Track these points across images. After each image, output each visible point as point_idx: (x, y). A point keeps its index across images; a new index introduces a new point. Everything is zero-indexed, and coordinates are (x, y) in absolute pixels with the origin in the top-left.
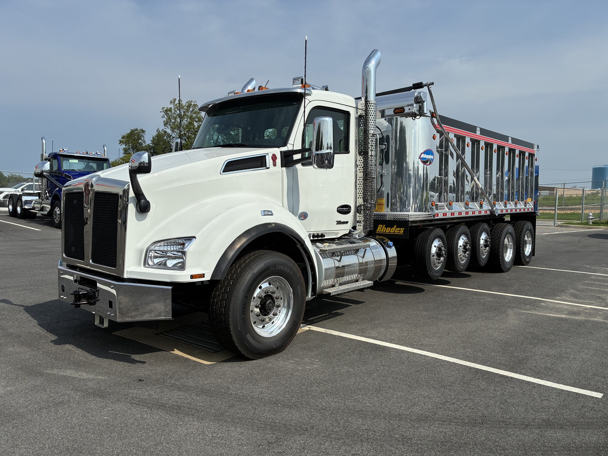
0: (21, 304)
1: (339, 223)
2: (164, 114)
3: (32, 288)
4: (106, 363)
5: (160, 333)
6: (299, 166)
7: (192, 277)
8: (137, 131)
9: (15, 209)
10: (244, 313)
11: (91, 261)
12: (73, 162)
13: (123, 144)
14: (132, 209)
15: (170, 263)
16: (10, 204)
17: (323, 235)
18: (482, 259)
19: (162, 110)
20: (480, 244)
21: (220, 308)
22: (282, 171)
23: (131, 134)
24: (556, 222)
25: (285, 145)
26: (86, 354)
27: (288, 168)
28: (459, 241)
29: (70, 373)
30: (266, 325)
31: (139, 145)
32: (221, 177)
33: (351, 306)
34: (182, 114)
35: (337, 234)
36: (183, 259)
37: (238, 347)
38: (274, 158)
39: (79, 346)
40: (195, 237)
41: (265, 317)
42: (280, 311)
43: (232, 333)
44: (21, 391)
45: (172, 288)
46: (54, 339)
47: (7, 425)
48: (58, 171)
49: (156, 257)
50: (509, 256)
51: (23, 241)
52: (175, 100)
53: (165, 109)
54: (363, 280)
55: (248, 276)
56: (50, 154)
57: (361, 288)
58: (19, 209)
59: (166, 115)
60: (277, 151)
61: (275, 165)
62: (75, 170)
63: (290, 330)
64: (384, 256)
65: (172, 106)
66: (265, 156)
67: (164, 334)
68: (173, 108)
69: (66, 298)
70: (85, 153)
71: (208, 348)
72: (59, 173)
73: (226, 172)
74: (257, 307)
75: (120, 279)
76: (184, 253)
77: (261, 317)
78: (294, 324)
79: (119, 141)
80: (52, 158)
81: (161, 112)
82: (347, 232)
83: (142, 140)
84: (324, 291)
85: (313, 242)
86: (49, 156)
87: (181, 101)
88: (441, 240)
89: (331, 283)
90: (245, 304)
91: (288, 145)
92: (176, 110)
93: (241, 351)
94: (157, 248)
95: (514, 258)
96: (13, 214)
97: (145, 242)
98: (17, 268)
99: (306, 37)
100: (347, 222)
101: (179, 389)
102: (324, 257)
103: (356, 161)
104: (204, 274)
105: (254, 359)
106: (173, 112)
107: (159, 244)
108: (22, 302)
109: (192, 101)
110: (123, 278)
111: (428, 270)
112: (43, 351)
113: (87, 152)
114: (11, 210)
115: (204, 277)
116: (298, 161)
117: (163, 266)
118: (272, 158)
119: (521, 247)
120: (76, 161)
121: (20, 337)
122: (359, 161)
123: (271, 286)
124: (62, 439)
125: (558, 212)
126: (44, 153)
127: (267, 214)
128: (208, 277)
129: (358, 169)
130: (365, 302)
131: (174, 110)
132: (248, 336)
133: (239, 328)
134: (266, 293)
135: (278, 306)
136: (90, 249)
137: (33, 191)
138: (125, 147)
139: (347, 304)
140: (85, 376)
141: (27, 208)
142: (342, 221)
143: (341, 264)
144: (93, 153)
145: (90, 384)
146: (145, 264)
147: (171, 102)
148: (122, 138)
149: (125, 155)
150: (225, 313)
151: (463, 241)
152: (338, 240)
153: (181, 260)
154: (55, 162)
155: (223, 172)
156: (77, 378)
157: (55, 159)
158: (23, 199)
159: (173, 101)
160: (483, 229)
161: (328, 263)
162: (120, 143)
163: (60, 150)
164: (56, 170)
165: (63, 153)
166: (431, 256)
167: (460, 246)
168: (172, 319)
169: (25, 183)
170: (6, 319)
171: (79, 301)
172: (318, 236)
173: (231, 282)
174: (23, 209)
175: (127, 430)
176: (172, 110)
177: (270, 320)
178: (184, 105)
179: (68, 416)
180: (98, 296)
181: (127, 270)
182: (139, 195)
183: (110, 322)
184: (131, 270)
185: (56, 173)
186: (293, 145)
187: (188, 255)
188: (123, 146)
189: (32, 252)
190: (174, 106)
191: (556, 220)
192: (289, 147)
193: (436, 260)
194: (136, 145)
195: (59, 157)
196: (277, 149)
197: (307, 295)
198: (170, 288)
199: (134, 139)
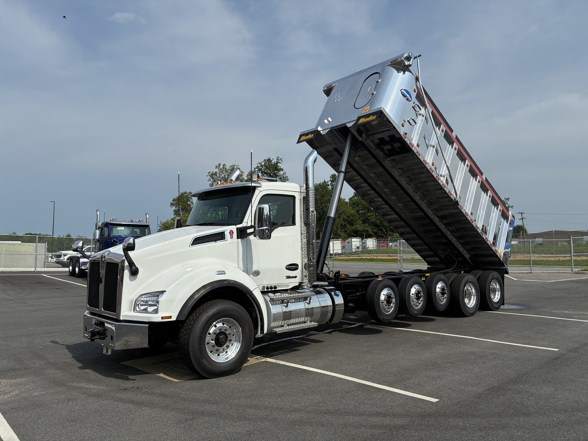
0: (63, 343)
1: (288, 277)
2: (210, 178)
3: (73, 332)
4: (108, 380)
5: (155, 363)
6: (252, 237)
7: (162, 318)
8: (186, 194)
9: (74, 269)
10: (201, 343)
11: (102, 309)
12: (120, 229)
13: (173, 206)
14: (127, 273)
15: (150, 309)
16: (71, 265)
17: (275, 287)
18: (440, 305)
19: (208, 174)
20: (435, 292)
21: (184, 340)
22: (238, 242)
23: (181, 197)
24: (573, 269)
25: (241, 222)
26: (98, 374)
27: (244, 239)
28: (412, 289)
29: (83, 385)
30: (220, 354)
31: (188, 206)
32: (189, 249)
33: (311, 344)
34: (226, 177)
35: (288, 286)
36: (157, 306)
37: (197, 368)
38: (231, 233)
39: (95, 370)
40: (165, 291)
41: (219, 348)
42: (232, 344)
43: (191, 358)
44: (50, 394)
45: (148, 326)
46: (79, 366)
47: (37, 409)
48: (108, 238)
49: (142, 305)
50: (471, 302)
51: (75, 296)
52: (220, 165)
53: (211, 173)
54: (311, 321)
55: (204, 318)
56: (103, 223)
57: (306, 328)
58: (77, 269)
59: (212, 179)
60: (234, 228)
61: (232, 237)
62: (121, 236)
63: (240, 358)
64: (330, 303)
65: (217, 170)
66: (224, 232)
67: (158, 364)
68: (218, 172)
69: (88, 335)
70: (130, 221)
71: (184, 372)
72: (109, 239)
73: (193, 245)
74: (212, 340)
75: (119, 321)
76: (158, 302)
77: (216, 347)
78: (243, 354)
79: (170, 204)
80: (103, 226)
81: (207, 176)
82: (297, 284)
83: (190, 202)
84: (273, 330)
85: (263, 293)
86: (101, 225)
87: (226, 166)
88: (390, 289)
89: (280, 324)
90: (201, 337)
91: (243, 223)
92: (221, 173)
93: (199, 371)
94: (142, 299)
95: (477, 304)
96: (72, 274)
97: (135, 296)
98: (66, 318)
99: (252, 150)
100: (296, 277)
101: (148, 394)
102: (273, 304)
103: (301, 231)
104: (171, 316)
105: (209, 378)
106: (218, 175)
107: (143, 297)
108: (63, 342)
109: (235, 165)
110: (120, 320)
111: (378, 315)
112: (70, 373)
113: (132, 220)
114: (71, 271)
115: (171, 318)
116: (251, 234)
117: (145, 311)
118: (230, 233)
119: (487, 294)
120: (123, 228)
121: (56, 364)
122: (303, 230)
123: (225, 325)
124: (66, 416)
125: (574, 258)
126: (98, 223)
127: (221, 273)
128: (174, 319)
129: (303, 236)
130: (324, 341)
131: (219, 174)
132: (204, 361)
133: (197, 354)
134: (220, 330)
135: (230, 341)
136: (102, 301)
137: (90, 253)
138: (175, 208)
139: (307, 342)
140: (92, 386)
141: (84, 268)
142: (291, 276)
143: (288, 309)
144: (137, 221)
145: (93, 391)
146: (134, 310)
147: (216, 167)
148: (173, 201)
149: (175, 216)
150: (187, 344)
151: (415, 289)
152: (290, 291)
153: (155, 308)
154: (106, 229)
155: (192, 245)
156: (86, 387)
157: (106, 227)
158: (80, 260)
159: (218, 166)
160: (438, 279)
161: (277, 309)
162: (171, 205)
163: (111, 220)
164: (107, 236)
165: (113, 222)
166: (381, 302)
167: (412, 294)
168: (148, 347)
169: (86, 246)
170: (49, 353)
171: (94, 337)
172: (271, 288)
173: (192, 322)
174: (80, 270)
175: (105, 413)
176: (218, 174)
177: (224, 350)
178: (228, 169)
179: (74, 406)
180: (107, 333)
181: (123, 314)
182: (131, 264)
183: (112, 350)
184: (125, 314)
185: (106, 239)
186: (247, 223)
187: (160, 303)
188: (174, 208)
189: (80, 305)
190: (219, 171)
191: (573, 266)
192: (244, 224)
193: (385, 306)
194: (186, 207)
195: (109, 225)
196: (234, 226)
197: (257, 333)
198: (147, 325)
199: (184, 202)
